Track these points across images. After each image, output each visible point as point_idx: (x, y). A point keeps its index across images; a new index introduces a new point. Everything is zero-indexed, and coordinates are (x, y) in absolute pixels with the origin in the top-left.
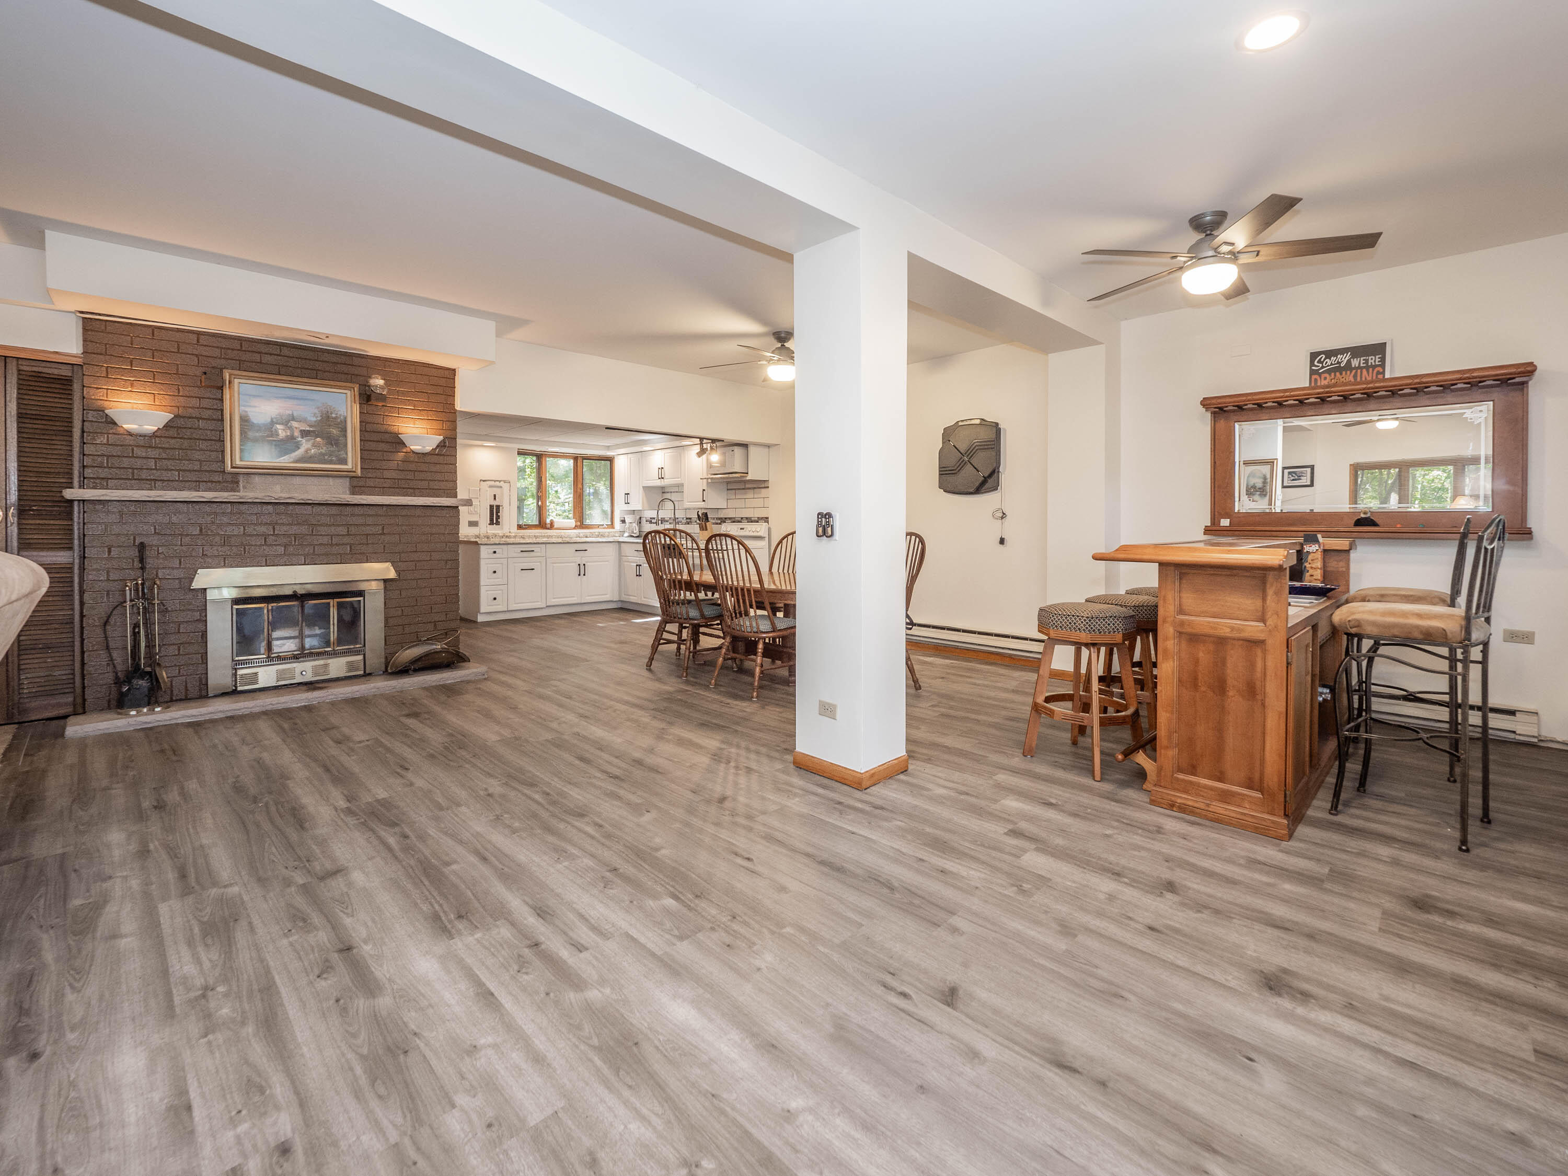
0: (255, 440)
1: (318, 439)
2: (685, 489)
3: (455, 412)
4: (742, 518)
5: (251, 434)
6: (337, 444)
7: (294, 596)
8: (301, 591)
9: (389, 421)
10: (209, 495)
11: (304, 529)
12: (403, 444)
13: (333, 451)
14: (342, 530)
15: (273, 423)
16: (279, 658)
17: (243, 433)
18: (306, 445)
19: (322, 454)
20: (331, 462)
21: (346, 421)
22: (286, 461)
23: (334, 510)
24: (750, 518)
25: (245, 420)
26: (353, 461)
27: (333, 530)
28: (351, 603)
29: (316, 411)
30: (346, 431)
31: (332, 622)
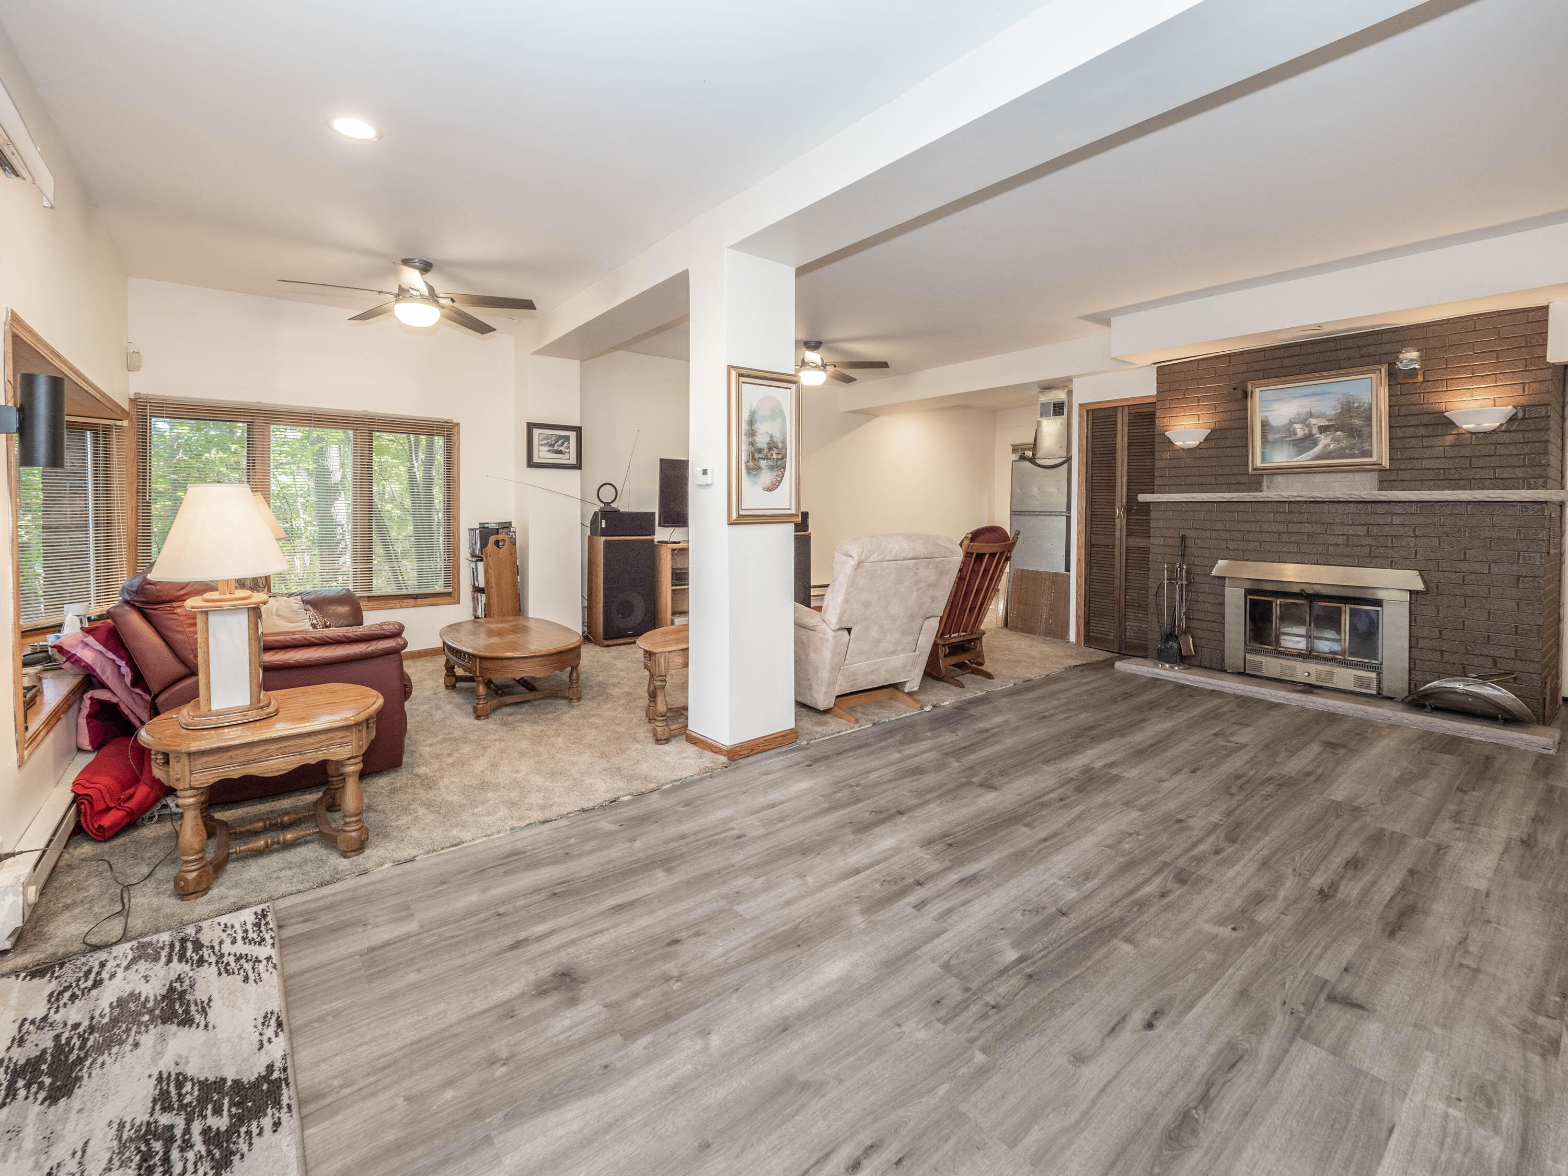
0: (1275, 442)
1: (1339, 433)
3: (1543, 363)
5: (1271, 437)
6: (1359, 436)
7: (1300, 595)
8: (1309, 591)
9: (1432, 398)
10: (1227, 496)
11: (1318, 529)
12: (1451, 424)
13: (1355, 444)
14: (1362, 530)
15: (1291, 423)
16: (1280, 653)
17: (1264, 435)
18: (1324, 441)
19: (1342, 448)
20: (1353, 456)
21: (1371, 409)
22: (1304, 459)
23: (1352, 508)
25: (1265, 425)
26: (1381, 453)
27: (1351, 530)
28: (1366, 610)
29: (1336, 403)
30: (1371, 420)
31: (1343, 629)
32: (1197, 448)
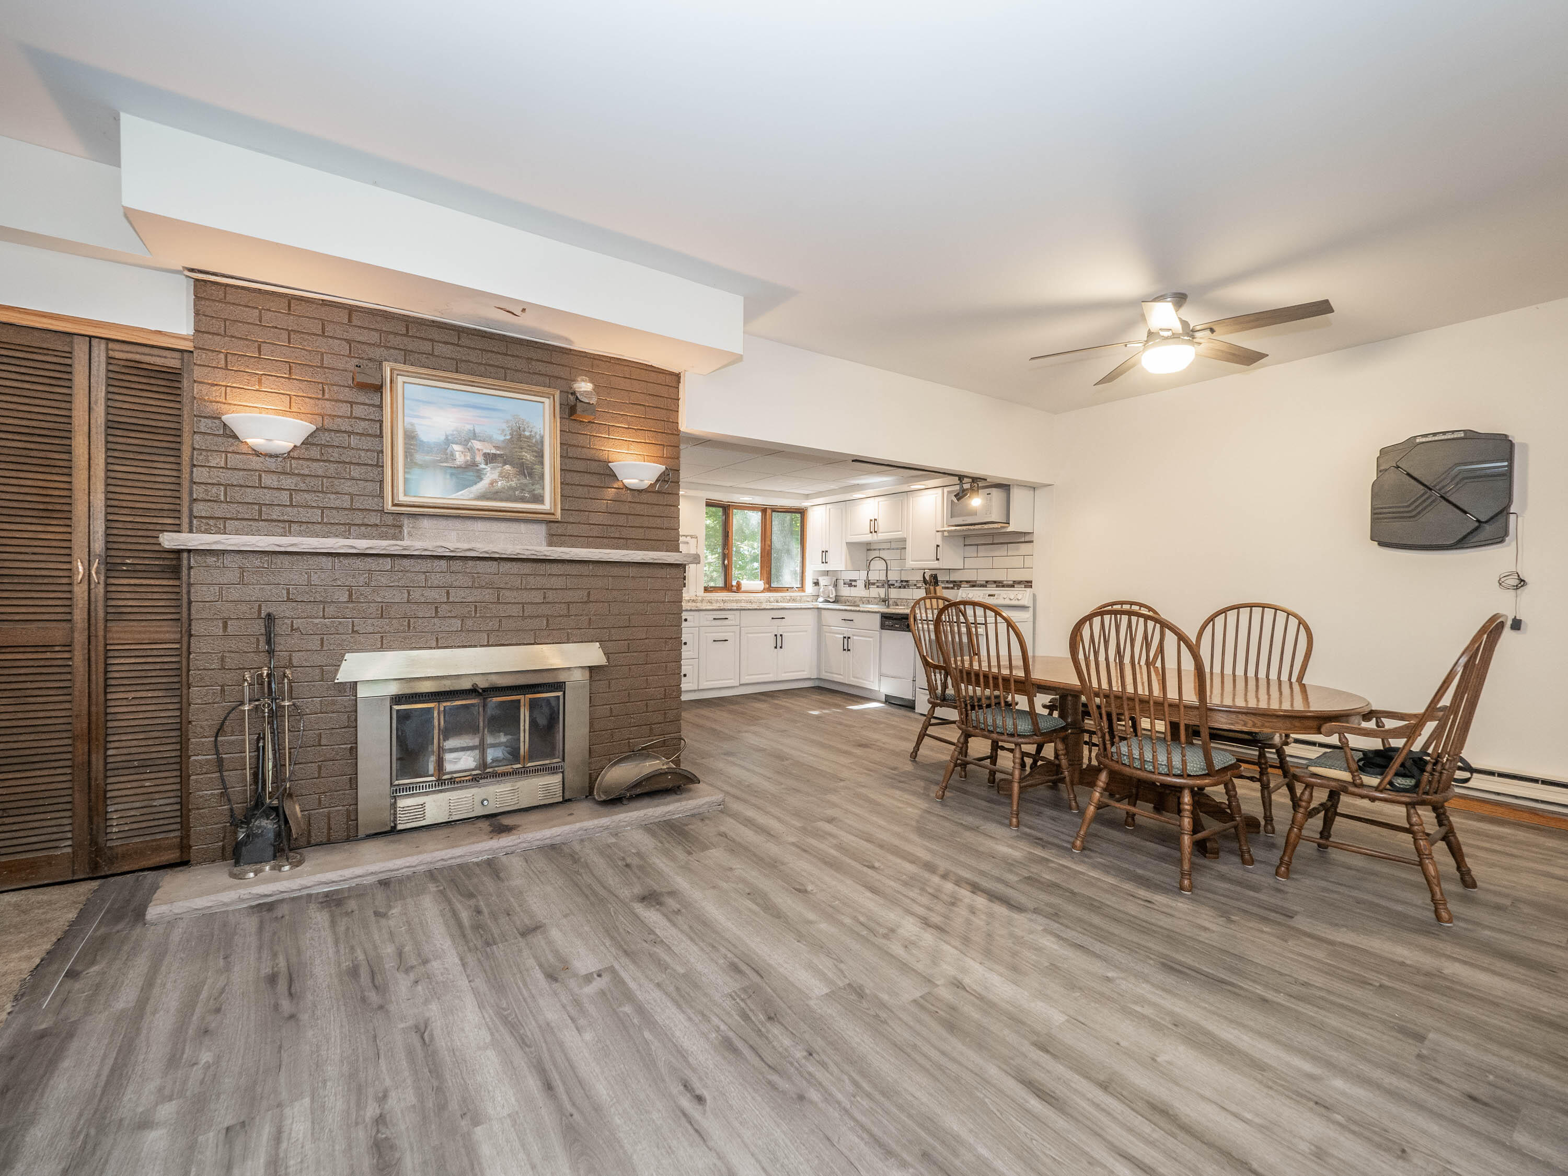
0: (424, 466)
1: (507, 467)
2: (909, 545)
3: (676, 433)
4: (987, 582)
5: (419, 457)
6: (531, 475)
7: (474, 692)
8: (482, 684)
9: (597, 444)
10: (362, 545)
11: (488, 595)
12: (614, 476)
13: (526, 485)
14: (537, 597)
15: (448, 441)
16: (452, 781)
17: (408, 454)
18: (491, 475)
19: (511, 488)
20: (523, 500)
21: (542, 442)
22: (465, 497)
23: (527, 568)
24: (1000, 582)
25: (410, 437)
26: (550, 502)
27: (526, 596)
28: (547, 700)
29: (504, 426)
30: (542, 456)
31: (522, 728)
32: (289, 456)
